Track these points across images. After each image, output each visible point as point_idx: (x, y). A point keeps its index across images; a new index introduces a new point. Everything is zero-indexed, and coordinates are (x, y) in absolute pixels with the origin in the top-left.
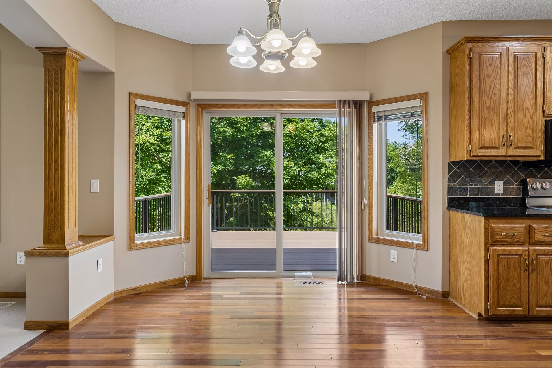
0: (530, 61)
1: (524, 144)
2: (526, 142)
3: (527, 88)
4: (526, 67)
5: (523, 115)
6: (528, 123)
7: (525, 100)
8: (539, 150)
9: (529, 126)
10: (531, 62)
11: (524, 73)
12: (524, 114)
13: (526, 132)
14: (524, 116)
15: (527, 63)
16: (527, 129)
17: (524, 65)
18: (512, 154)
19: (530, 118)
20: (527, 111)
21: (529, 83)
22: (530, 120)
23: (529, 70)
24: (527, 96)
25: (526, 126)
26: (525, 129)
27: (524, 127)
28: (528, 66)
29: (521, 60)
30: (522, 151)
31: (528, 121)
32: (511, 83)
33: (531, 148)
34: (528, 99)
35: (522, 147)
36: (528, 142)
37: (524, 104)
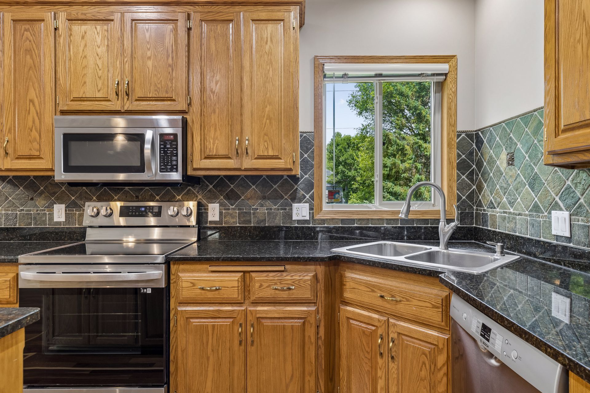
0: (35, 32)
1: (26, 152)
2: (31, 149)
3: (31, 72)
4: (30, 41)
5: (26, 110)
6: (34, 122)
7: (28, 89)
8: (50, 162)
9: (34, 127)
10: (37, 34)
11: (26, 50)
12: (28, 109)
13: (30, 135)
14: (27, 112)
15: (31, 35)
16: (31, 131)
17: (27, 38)
18: (9, 167)
19: (35, 115)
20: (31, 104)
21: (34, 64)
22: (36, 118)
23: (34, 46)
24: (31, 84)
25: (31, 127)
26: (29, 130)
27: (27, 129)
28: (32, 40)
29: (22, 31)
30: (25, 163)
31: (33, 118)
32: (8, 64)
33: (39, 157)
34: (33, 87)
35: (25, 157)
36: (32, 149)
37: (27, 94)
